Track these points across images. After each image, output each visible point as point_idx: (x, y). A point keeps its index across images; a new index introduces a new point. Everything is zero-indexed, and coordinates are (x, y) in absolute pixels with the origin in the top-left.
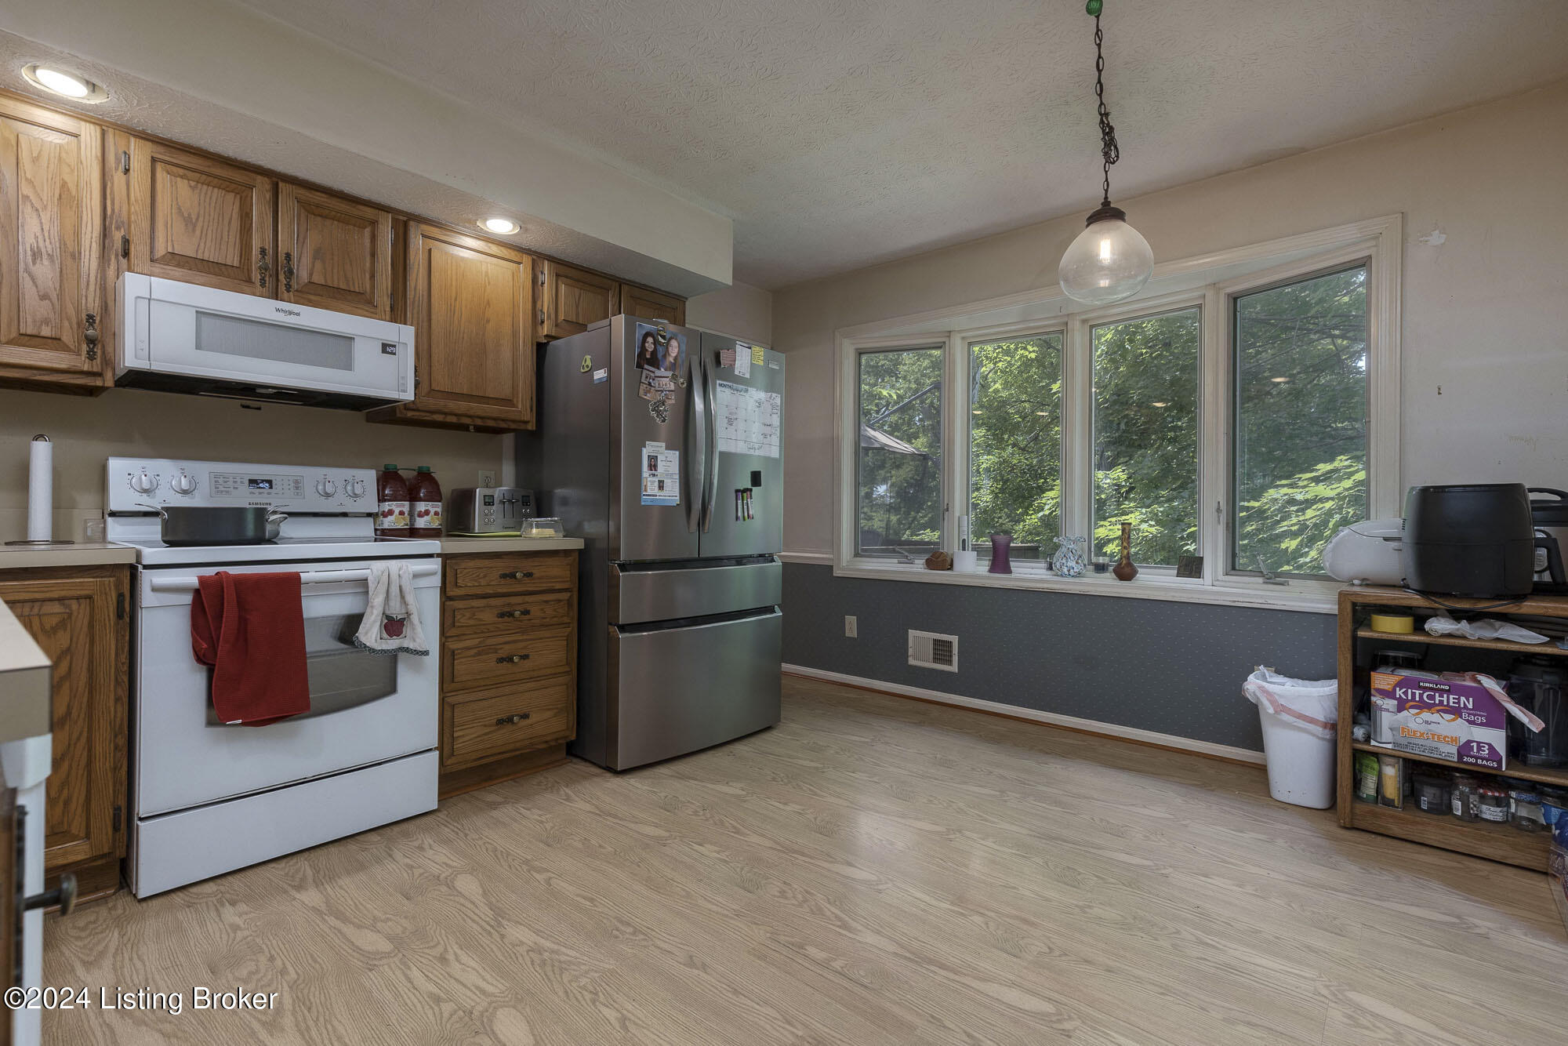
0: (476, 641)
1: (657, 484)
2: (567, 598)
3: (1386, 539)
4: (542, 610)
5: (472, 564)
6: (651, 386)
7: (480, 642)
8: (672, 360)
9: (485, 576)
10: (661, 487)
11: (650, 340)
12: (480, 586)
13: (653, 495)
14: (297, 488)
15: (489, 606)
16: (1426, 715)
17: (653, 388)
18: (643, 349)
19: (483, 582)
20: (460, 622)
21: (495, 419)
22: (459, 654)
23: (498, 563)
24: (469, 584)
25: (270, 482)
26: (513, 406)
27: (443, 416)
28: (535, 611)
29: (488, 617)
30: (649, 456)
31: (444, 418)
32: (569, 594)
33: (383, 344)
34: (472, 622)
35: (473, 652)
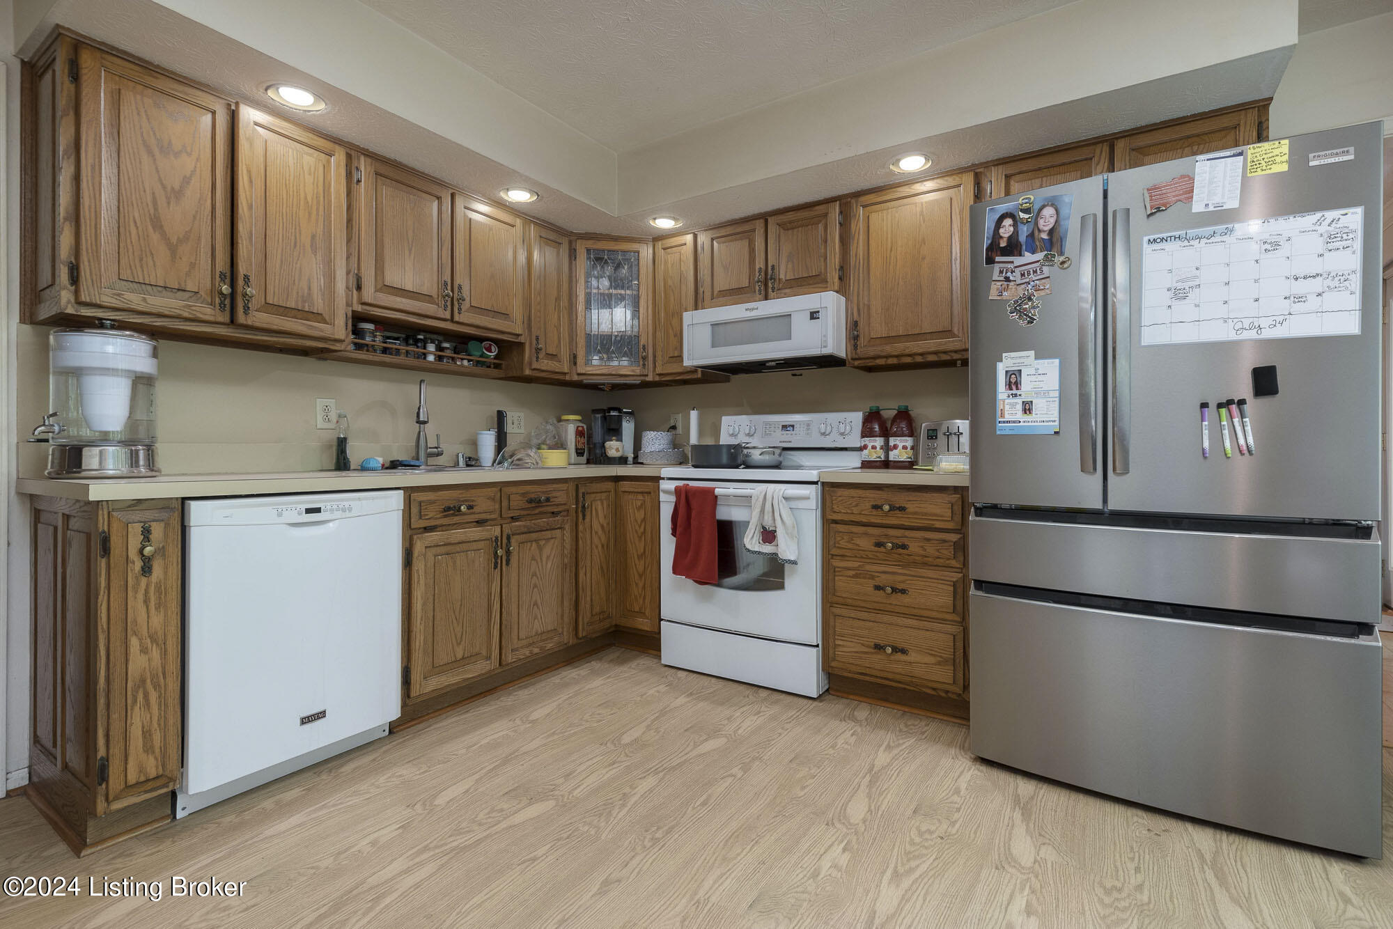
0: (856, 564)
1: (1020, 407)
2: (954, 540)
4: (922, 547)
5: (846, 492)
6: (1010, 281)
7: (860, 566)
8: (1044, 236)
9: (857, 505)
10: (1027, 408)
11: (1008, 222)
12: (852, 513)
13: (1014, 422)
14: (808, 429)
15: (866, 534)
17: (1012, 283)
18: (996, 236)
19: (855, 510)
20: (839, 544)
21: (935, 353)
22: (839, 571)
23: (869, 493)
24: (843, 511)
25: (793, 426)
26: (954, 336)
27: (885, 359)
28: (914, 547)
29: (866, 544)
30: (1007, 372)
31: (886, 361)
32: (959, 536)
33: (811, 313)
34: (850, 546)
35: (851, 573)
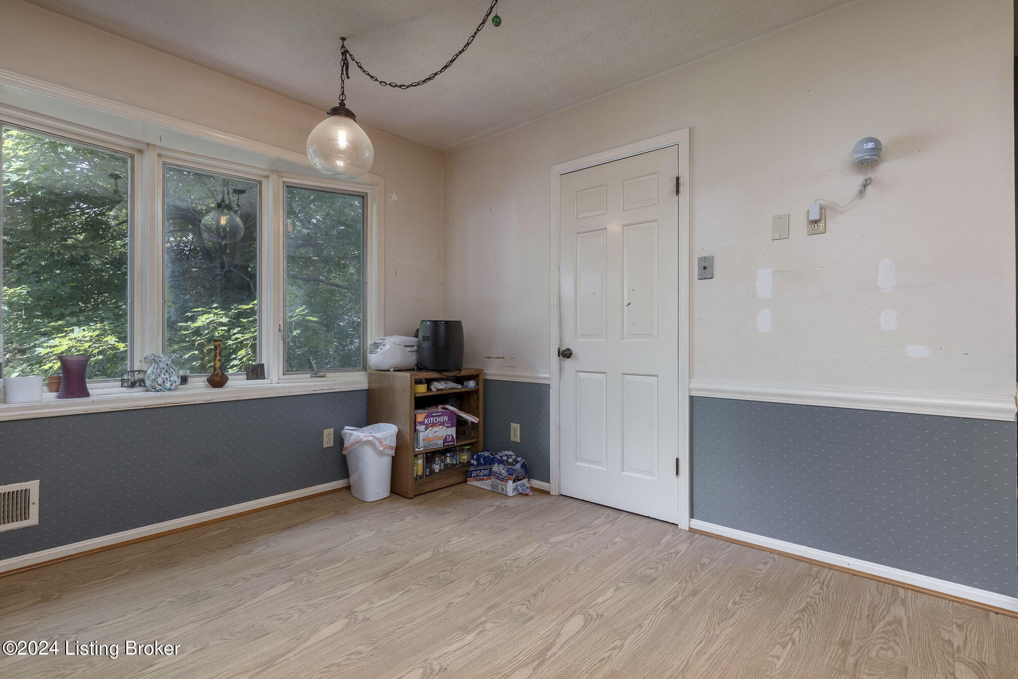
3: (406, 346)
16: (435, 429)
